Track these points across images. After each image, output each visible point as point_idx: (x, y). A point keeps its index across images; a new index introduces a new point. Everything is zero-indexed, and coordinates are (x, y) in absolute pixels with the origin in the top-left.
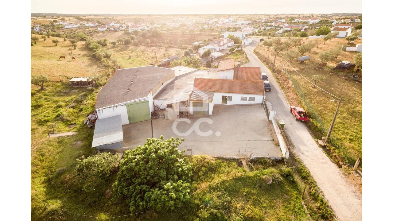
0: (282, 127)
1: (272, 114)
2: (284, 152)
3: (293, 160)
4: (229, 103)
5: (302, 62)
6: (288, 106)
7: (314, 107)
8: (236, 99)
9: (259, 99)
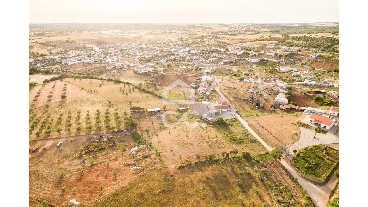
0: (234, 114)
1: (232, 112)
2: (235, 117)
3: (236, 118)
4: (222, 111)
5: (236, 98)
6: (234, 110)
7: (239, 110)
8: (224, 110)
9: (228, 109)
